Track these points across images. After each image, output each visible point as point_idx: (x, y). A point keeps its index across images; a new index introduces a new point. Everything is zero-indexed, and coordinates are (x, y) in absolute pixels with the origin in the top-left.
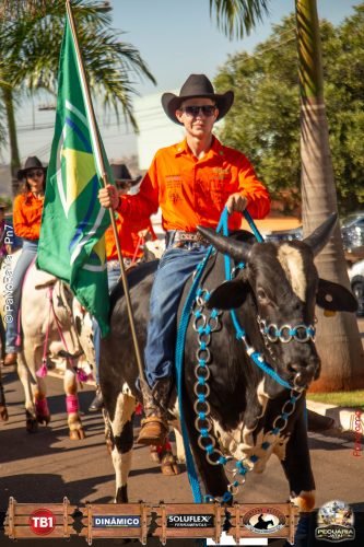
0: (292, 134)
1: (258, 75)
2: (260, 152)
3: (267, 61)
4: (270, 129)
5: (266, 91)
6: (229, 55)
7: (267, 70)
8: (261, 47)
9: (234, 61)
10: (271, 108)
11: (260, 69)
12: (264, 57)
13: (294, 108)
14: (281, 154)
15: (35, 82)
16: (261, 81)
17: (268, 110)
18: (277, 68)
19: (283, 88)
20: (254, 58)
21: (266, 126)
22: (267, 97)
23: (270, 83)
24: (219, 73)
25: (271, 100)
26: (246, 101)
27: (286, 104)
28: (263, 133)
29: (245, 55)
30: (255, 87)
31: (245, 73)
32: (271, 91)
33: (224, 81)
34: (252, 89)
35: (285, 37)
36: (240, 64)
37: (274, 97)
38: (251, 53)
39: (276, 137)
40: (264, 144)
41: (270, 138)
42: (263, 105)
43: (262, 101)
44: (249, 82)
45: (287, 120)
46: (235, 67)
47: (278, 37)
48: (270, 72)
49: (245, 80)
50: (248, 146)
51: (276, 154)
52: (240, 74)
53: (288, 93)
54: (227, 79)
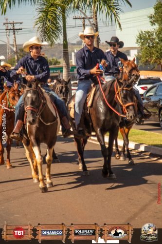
15: (76, 5)
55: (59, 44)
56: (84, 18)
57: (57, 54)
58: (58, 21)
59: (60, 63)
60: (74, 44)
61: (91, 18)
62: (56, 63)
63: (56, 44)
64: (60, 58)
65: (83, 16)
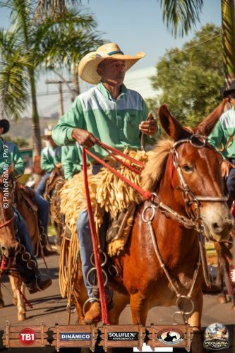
0: (207, 101)
1: (185, 63)
2: (185, 111)
3: (191, 54)
4: (192, 97)
5: (190, 73)
6: (167, 50)
7: (190, 59)
8: (188, 45)
9: (170, 54)
10: (193, 84)
11: (186, 59)
12: (188, 51)
13: (207, 84)
14: (199, 113)
15: (48, 64)
16: (187, 66)
17: (191, 85)
18: (197, 58)
19: (201, 71)
20: (182, 52)
21: (190, 95)
22: (191, 76)
23: (192, 68)
24: (160, 61)
25: (193, 79)
26: (176, 79)
27: (202, 81)
28: (187, 99)
29: (177, 50)
30: (183, 70)
31: (176, 61)
32: (194, 73)
33: (163, 66)
34: (181, 72)
35: (203, 39)
36: (174, 56)
37: (195, 77)
38: (180, 49)
39: (195, 102)
40: (188, 106)
41: (191, 103)
42: (188, 82)
43: (187, 80)
44: (179, 67)
45: (203, 91)
46: (170, 58)
47: (198, 39)
48: (192, 60)
49: (176, 66)
50: (177, 107)
51: (195, 113)
52: (173, 62)
53: (204, 74)
54: (165, 65)
55: (26, 119)
56: (60, 82)
57: (23, 133)
58: (25, 87)
59: (27, 144)
60: (47, 118)
61: (70, 82)
62: (23, 144)
63: (22, 119)
64: (29, 137)
65: (59, 79)
